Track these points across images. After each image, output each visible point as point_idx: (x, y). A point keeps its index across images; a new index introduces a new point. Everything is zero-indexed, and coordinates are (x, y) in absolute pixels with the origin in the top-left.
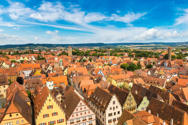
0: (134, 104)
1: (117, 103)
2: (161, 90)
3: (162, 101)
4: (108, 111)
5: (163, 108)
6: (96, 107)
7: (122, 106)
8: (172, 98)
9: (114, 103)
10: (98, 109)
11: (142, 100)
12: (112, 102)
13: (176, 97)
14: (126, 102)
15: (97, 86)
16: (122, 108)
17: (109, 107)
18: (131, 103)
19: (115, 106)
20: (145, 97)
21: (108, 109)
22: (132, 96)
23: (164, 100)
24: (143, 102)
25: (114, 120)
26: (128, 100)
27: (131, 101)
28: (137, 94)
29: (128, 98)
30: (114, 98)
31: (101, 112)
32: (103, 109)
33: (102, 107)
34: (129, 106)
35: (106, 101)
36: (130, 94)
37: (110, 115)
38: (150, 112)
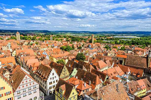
0: (68, 73)
1: (56, 74)
2: (86, 63)
3: (86, 70)
4: (49, 81)
5: (85, 74)
6: (40, 79)
7: (59, 76)
8: (92, 67)
9: (53, 74)
10: (41, 80)
11: (73, 70)
12: (51, 74)
13: (95, 67)
14: (62, 73)
15: (40, 63)
16: (59, 77)
17: (49, 77)
18: (65, 73)
19: (54, 76)
20: (75, 68)
21: (49, 79)
22: (66, 69)
23: (87, 69)
24: (73, 72)
25: (54, 86)
26: (64, 71)
27: (66, 72)
28: (70, 67)
29: (63, 70)
30: (53, 71)
31: (43, 82)
32: (45, 80)
33: (45, 78)
34: (64, 75)
35: (48, 74)
36: (65, 67)
37: (51, 83)
38: (77, 77)
